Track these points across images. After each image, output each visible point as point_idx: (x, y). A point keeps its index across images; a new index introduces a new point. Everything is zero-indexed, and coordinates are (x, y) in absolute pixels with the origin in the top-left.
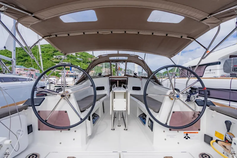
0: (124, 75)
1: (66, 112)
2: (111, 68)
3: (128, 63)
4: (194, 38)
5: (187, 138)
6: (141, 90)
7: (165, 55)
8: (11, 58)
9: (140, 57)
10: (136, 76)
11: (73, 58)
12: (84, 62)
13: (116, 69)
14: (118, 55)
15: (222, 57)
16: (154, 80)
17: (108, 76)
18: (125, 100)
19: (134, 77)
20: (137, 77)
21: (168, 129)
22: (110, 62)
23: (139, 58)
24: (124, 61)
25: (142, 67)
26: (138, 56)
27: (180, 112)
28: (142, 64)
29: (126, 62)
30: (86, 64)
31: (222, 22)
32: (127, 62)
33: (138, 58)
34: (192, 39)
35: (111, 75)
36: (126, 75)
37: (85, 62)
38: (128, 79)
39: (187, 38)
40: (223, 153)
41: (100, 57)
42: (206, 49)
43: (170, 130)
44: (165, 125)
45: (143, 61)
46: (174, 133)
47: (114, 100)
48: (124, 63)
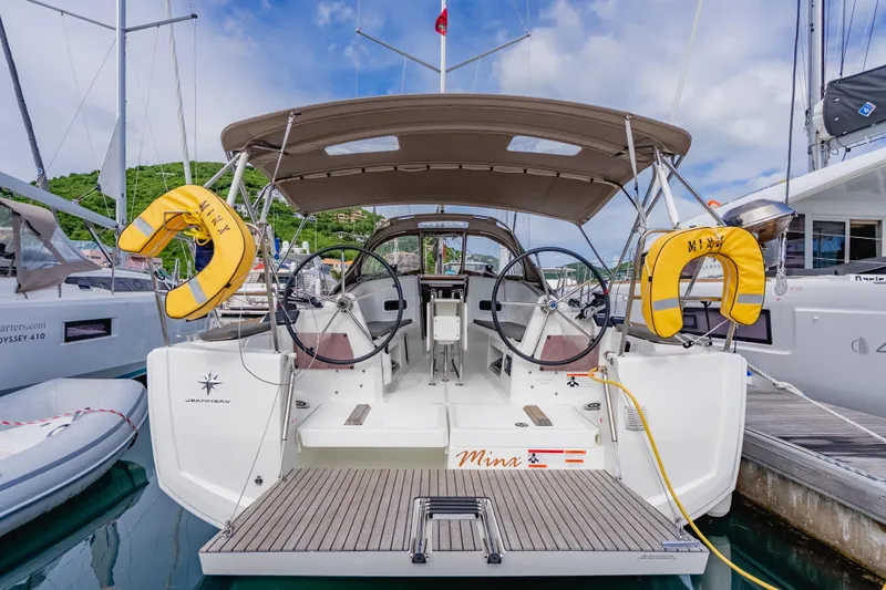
0: (460, 273)
1: (345, 335)
2: (422, 248)
3: (469, 237)
5: (573, 384)
7: (565, 218)
8: (114, 219)
9: (500, 222)
10: (491, 274)
11: (280, 212)
12: (319, 230)
13: (435, 254)
14: (442, 216)
16: (536, 283)
17: (415, 273)
18: (458, 318)
19: (485, 275)
20: (492, 277)
21: (538, 366)
22: (418, 234)
23: (498, 224)
24: (459, 232)
25: (509, 248)
26: (496, 220)
27: (561, 337)
28: (507, 239)
29: (464, 234)
30: (328, 235)
32: (467, 234)
33: (495, 224)
34: (615, 186)
35: (421, 271)
36: (465, 272)
37: (326, 228)
38: (467, 282)
39: (604, 182)
41: (394, 221)
43: (542, 369)
44: (531, 359)
46: (549, 375)
47: (435, 318)
48: (460, 239)
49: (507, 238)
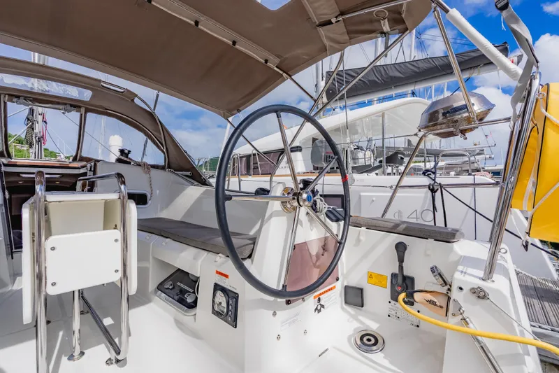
0: (74, 159)
3: (89, 115)
4: (290, 73)
5: (319, 309)
6: (149, 202)
9: (140, 98)
10: (128, 160)
13: (31, 140)
15: (304, 139)
16: (188, 173)
20: (129, 163)
23: (137, 101)
24: (73, 105)
25: (146, 134)
26: (136, 96)
29: (83, 110)
31: (351, 45)
32: (87, 111)
33: (133, 100)
34: (284, 75)
35: (5, 154)
36: (82, 159)
39: (275, 69)
40: (389, 316)
42: (315, 101)
45: (151, 116)
49: (147, 123)
